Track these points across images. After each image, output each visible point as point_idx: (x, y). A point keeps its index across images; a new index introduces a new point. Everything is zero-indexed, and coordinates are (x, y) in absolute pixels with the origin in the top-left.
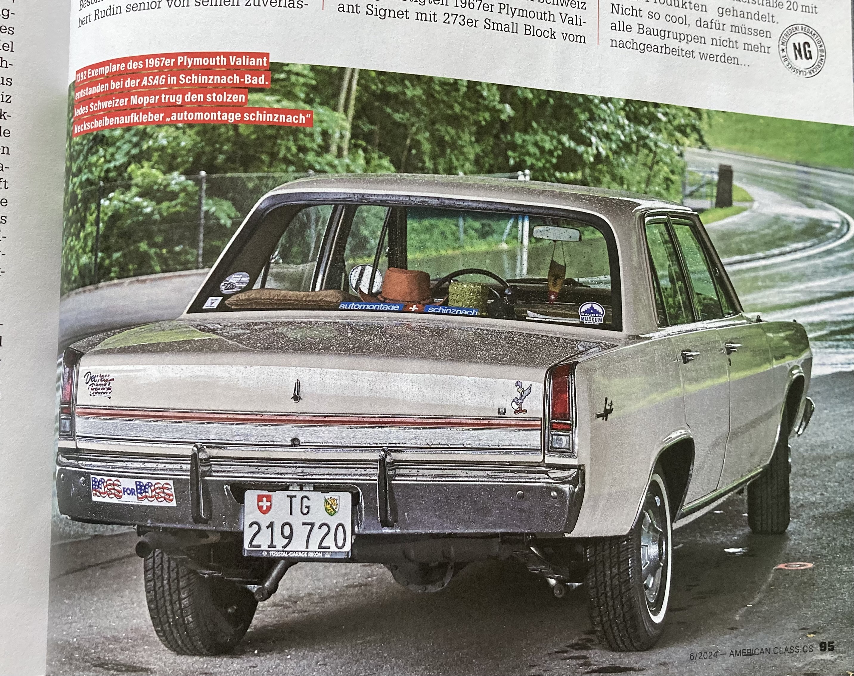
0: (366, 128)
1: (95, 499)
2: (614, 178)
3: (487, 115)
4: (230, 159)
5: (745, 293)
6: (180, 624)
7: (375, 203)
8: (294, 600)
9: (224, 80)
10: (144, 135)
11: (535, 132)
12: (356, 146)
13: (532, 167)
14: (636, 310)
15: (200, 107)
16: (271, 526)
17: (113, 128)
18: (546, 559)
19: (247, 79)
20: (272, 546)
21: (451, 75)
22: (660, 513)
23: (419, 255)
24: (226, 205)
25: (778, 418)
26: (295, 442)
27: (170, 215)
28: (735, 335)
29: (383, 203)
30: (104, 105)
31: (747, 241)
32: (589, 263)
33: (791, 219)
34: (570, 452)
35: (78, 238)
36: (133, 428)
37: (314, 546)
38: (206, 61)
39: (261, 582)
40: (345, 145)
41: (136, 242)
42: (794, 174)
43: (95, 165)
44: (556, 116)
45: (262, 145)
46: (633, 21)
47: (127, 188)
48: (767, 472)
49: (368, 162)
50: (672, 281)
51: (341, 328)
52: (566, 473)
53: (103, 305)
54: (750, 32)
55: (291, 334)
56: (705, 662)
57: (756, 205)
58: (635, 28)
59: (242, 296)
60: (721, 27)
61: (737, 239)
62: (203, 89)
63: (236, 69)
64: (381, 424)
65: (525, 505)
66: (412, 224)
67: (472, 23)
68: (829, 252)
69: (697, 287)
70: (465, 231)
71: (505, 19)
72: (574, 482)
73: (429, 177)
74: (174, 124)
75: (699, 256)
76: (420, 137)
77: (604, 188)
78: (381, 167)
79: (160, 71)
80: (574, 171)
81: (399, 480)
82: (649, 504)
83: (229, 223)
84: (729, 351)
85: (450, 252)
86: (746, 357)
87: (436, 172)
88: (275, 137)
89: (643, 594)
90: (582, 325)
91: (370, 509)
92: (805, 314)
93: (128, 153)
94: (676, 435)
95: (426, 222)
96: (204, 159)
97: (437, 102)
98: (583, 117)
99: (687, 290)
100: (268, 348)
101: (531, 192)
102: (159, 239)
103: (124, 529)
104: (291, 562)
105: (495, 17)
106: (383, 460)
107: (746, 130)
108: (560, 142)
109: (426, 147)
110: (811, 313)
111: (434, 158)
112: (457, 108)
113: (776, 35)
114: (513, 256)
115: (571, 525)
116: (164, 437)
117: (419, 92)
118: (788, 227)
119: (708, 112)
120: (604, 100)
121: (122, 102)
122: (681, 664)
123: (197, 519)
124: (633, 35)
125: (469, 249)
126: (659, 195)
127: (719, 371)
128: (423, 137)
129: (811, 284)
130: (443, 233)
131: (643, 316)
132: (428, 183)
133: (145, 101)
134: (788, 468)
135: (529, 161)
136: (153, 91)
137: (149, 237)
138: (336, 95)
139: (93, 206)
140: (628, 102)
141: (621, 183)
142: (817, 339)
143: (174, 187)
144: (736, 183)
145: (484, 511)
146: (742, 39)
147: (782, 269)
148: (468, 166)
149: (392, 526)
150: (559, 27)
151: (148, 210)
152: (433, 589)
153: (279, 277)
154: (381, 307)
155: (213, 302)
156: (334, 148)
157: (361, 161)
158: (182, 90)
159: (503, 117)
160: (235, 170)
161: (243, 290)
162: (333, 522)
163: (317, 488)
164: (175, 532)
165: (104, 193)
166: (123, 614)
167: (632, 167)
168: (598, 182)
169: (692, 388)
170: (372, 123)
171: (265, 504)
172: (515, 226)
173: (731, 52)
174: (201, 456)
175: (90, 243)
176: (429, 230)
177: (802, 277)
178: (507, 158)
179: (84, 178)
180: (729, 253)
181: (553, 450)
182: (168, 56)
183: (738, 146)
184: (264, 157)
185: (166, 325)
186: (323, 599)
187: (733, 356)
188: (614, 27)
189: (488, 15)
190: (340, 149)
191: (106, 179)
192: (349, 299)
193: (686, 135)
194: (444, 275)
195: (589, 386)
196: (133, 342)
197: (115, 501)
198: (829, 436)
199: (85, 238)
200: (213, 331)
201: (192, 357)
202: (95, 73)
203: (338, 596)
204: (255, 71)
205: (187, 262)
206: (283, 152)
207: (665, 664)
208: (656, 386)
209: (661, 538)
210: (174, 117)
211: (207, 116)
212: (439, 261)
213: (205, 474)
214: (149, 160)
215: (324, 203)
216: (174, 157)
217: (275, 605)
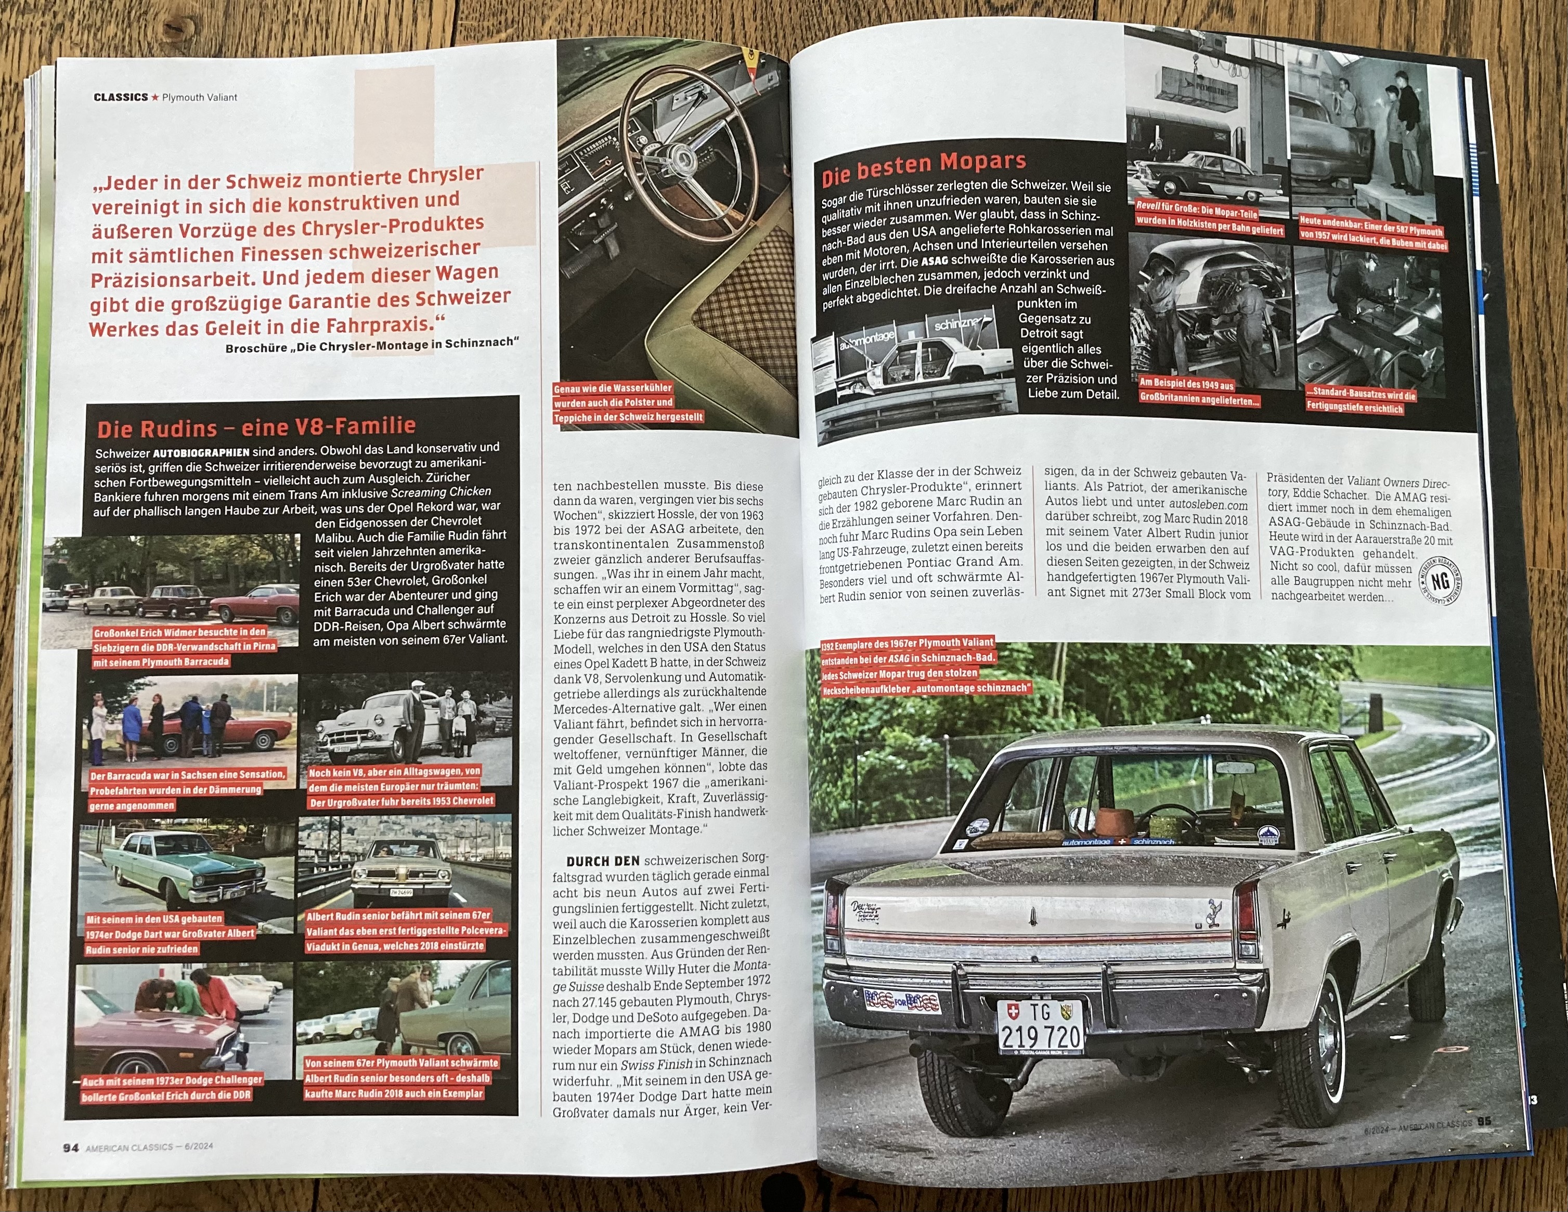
0: (1075, 691)
1: (869, 1008)
2: (1281, 714)
3: (1172, 671)
4: (968, 724)
5: (1398, 808)
6: (951, 1111)
7: (1086, 754)
8: (1041, 1090)
9: (959, 659)
10: (894, 704)
11: (1213, 682)
12: (1069, 707)
13: (1211, 712)
14: (1306, 829)
15: (941, 681)
16: (1020, 1029)
17: (866, 696)
18: (1241, 1051)
19: (979, 657)
20: (1021, 1046)
21: (1141, 641)
22: (1333, 1007)
23: (1124, 796)
24: (967, 762)
25: (1432, 918)
26: (1035, 960)
27: (921, 771)
28: (1390, 846)
29: (1092, 754)
30: (855, 676)
31: (1396, 761)
32: (1264, 791)
33: (1436, 737)
34: (1255, 958)
35: (835, 785)
36: (900, 949)
37: (1054, 1046)
38: (943, 643)
39: (1015, 1076)
40: (1060, 708)
41: (892, 793)
42: (1437, 696)
43: (849, 725)
44: (1229, 666)
45: (993, 711)
46: (1289, 575)
47: (882, 748)
48: (1424, 967)
49: (1078, 720)
50: (1335, 802)
51: (1065, 862)
52: (1254, 977)
53: (866, 845)
54: (1393, 570)
55: (1025, 869)
56: (1378, 1136)
57: (1404, 727)
58: (1292, 581)
59: (984, 839)
60: (1366, 570)
61: (1389, 760)
62: (941, 666)
63: (969, 650)
64: (1101, 942)
65: (1221, 1006)
66: (1117, 769)
67: (1155, 594)
68: (1472, 764)
69: (1357, 806)
70: (1160, 772)
71: (1182, 587)
72: (1260, 984)
73: (1127, 728)
74: (919, 696)
75: (1357, 779)
76: (1118, 695)
77: (1273, 724)
78: (1090, 723)
79: (904, 651)
80: (1248, 712)
81: (1119, 989)
82: (1324, 1000)
83: (970, 777)
84: (1387, 860)
85: (1149, 791)
86: (1403, 864)
87: (1134, 723)
88: (1003, 705)
89: (1323, 1080)
90: (1261, 846)
91: (1097, 1014)
92: (1452, 823)
93: (880, 719)
94: (1345, 938)
95: (1128, 767)
96: (946, 725)
97: (1132, 664)
98: (1252, 664)
99: (1349, 810)
100: (1007, 882)
101: (1212, 734)
102: (913, 791)
103: (898, 1034)
104: (1037, 1059)
105: (1175, 586)
106: (1105, 972)
107: (1392, 660)
108: (1234, 688)
109: (1125, 703)
110: (1457, 822)
111: (1131, 712)
112: (1148, 667)
113: (1416, 570)
114: (1200, 790)
115: (1260, 1023)
116: (927, 957)
117: (1116, 657)
118: (1433, 745)
119: (1359, 648)
120: (1269, 648)
121: (872, 675)
122: (1357, 1138)
123: (960, 1025)
124: (1292, 588)
125: (1164, 787)
126: (1319, 727)
127: (1378, 880)
128: (1122, 695)
129: (1455, 795)
130: (1142, 776)
131: (1312, 835)
132: (1128, 734)
133: (893, 675)
134: (1443, 961)
135: (1209, 707)
136: (899, 667)
137: (904, 789)
138: (1051, 665)
139: (850, 761)
140: (1289, 647)
141: (1287, 719)
142: (1463, 844)
143: (923, 748)
144: (1385, 709)
145: (1188, 1012)
146: (1385, 577)
147: (1428, 784)
148: (1159, 716)
149: (1115, 1028)
150: (1228, 588)
151: (902, 767)
152: (1150, 1079)
153: (1013, 822)
154: (1096, 842)
155: (961, 844)
156: (1051, 711)
157: (1074, 720)
158: (925, 667)
159: (1186, 671)
160: (973, 734)
161: (985, 833)
162: (1068, 1025)
163: (1055, 997)
164: (942, 1036)
165: (860, 750)
166: (902, 1104)
167: (1296, 704)
168: (1268, 720)
169: (1356, 896)
170: (1080, 687)
171: (1014, 1011)
172: (1201, 764)
173: (1376, 591)
174: (960, 972)
175: (848, 792)
176: (1131, 773)
177: (1448, 789)
178: (1191, 706)
179: (838, 735)
180: (1382, 773)
181: (1242, 958)
182: (911, 638)
183: (1386, 675)
184: (996, 722)
185: (923, 863)
186: (1065, 1089)
187: (1390, 866)
188: (1274, 582)
189: (1169, 585)
190: (1056, 711)
191: (861, 739)
192: (1070, 837)
193: (1339, 669)
194: (1145, 811)
195: (1270, 900)
196: (895, 877)
197: (888, 1010)
198: (1478, 932)
199: (843, 786)
200: (963, 868)
201: (948, 890)
202: (844, 646)
203: (1077, 1085)
204: (984, 650)
205: (938, 810)
206: (1010, 716)
207: (1344, 1138)
208: (1326, 897)
209: (1335, 1029)
210: (919, 689)
211: (947, 689)
212: (1140, 799)
213: (964, 987)
214: (899, 725)
215: (1045, 757)
216: (921, 723)
217: (1027, 1094)
